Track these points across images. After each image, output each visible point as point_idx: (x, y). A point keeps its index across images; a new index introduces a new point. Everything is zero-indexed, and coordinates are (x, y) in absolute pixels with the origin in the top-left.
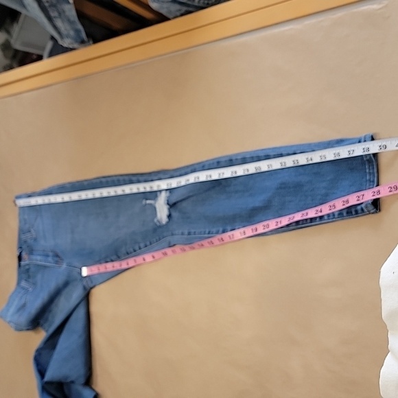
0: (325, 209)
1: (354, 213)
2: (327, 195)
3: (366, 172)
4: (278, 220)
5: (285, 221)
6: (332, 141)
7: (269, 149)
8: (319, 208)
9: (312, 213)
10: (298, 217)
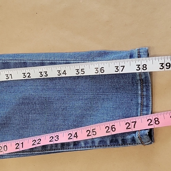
0: (82, 134)
1: (120, 142)
2: (83, 116)
3: (137, 93)
4: (20, 141)
5: (28, 143)
6: (93, 52)
7: (8, 56)
8: (73, 131)
9: (63, 137)
10: (46, 140)
